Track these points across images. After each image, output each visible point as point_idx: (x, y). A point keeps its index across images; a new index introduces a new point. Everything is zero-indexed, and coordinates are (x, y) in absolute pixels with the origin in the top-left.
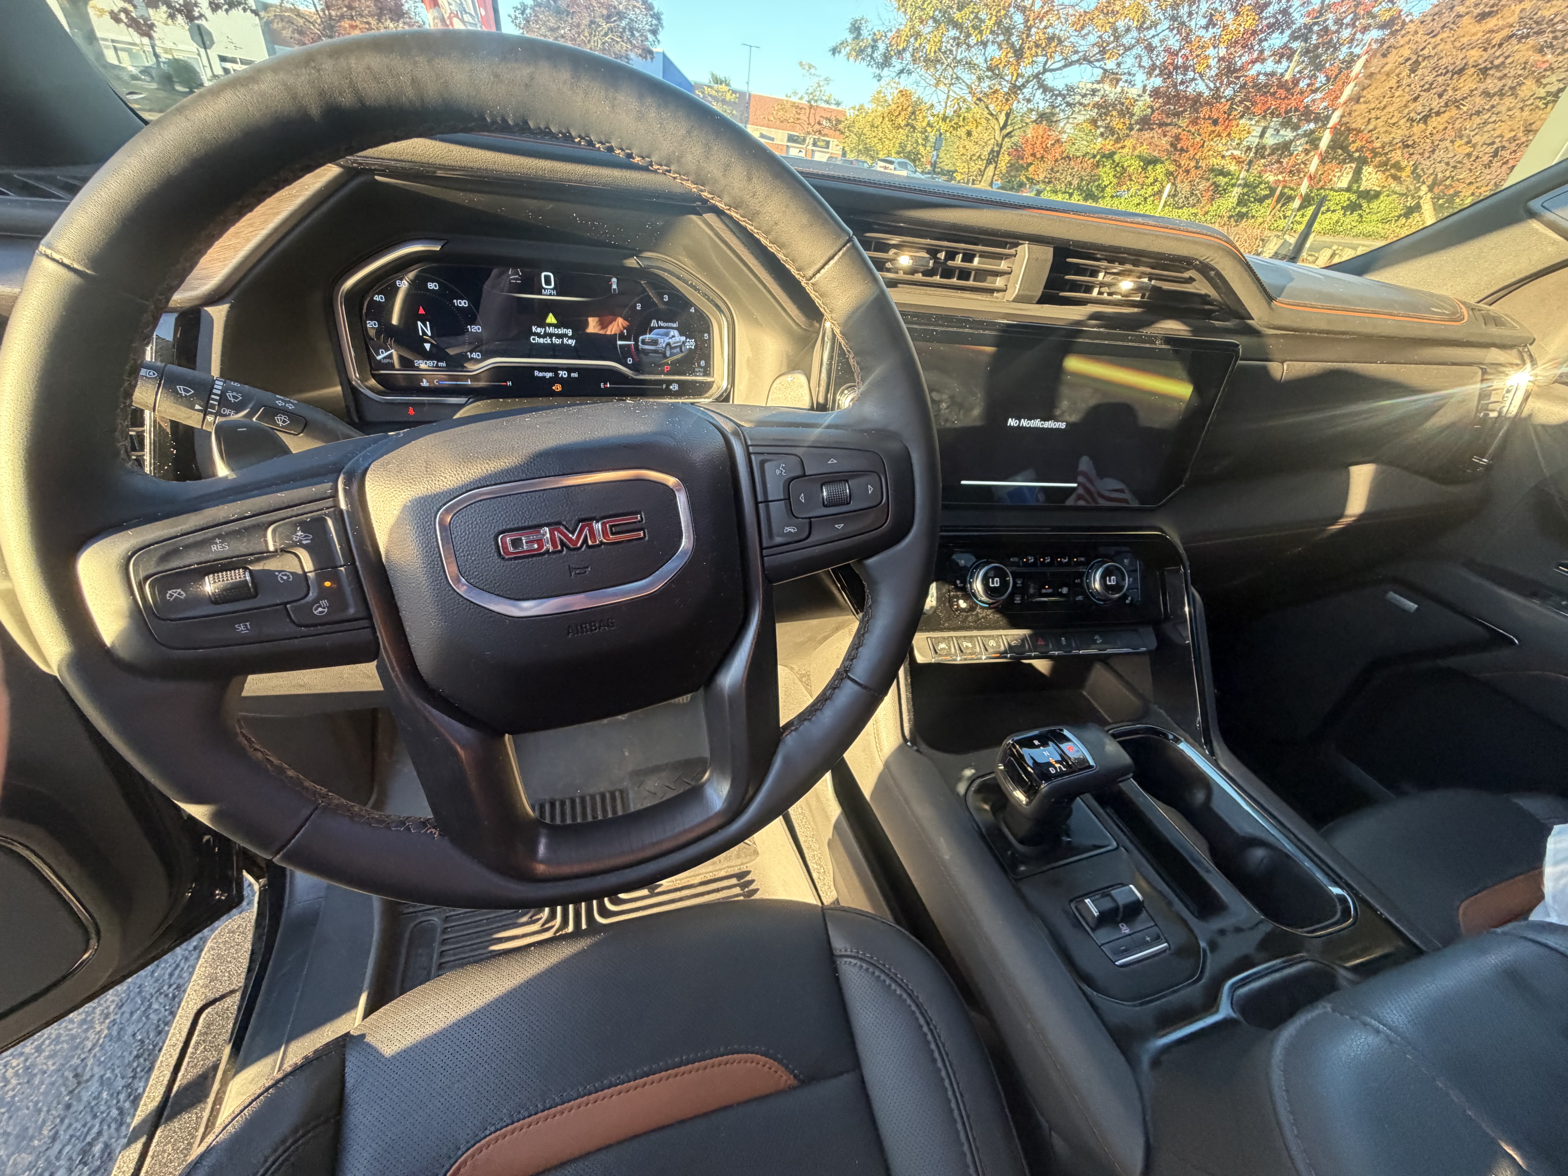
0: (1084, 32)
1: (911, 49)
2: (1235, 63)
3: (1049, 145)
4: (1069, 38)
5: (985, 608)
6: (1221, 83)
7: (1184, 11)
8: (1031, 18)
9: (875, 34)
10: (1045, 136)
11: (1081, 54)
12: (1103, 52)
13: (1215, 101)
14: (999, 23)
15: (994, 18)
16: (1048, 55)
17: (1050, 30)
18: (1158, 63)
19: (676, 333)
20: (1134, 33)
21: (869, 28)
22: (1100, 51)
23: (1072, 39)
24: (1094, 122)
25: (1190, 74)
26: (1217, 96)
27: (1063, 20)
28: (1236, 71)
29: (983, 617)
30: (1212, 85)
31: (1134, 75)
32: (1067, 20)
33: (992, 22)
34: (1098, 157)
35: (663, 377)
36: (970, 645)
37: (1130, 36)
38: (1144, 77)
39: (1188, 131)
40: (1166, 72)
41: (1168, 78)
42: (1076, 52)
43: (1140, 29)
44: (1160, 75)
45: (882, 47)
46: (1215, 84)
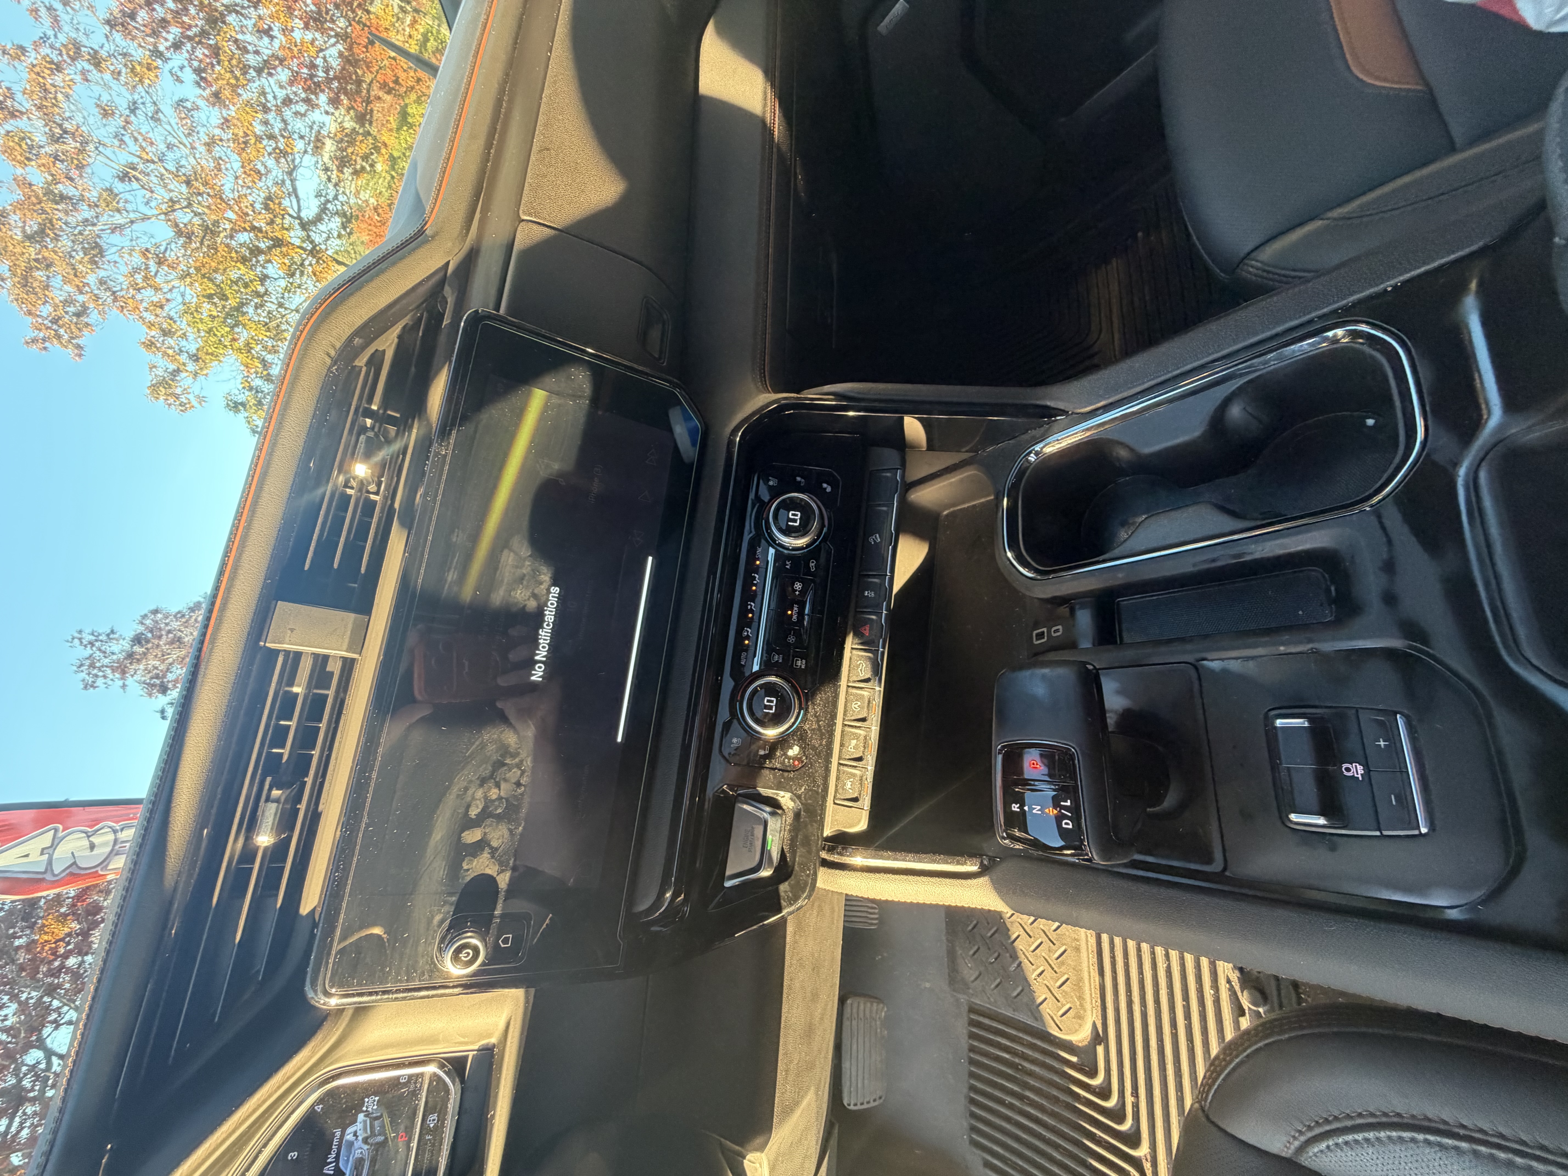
0: (263, 171)
1: (264, 353)
2: (311, 11)
3: (379, 219)
4: (268, 187)
5: (805, 715)
6: (332, 29)
7: (252, 60)
8: (243, 225)
9: (244, 388)
10: (369, 222)
11: (285, 177)
12: (284, 154)
13: (349, 40)
14: (244, 260)
15: (238, 264)
16: (282, 212)
17: (258, 206)
18: (303, 95)
19: (350, 1130)
20: (271, 116)
21: (237, 392)
22: (284, 157)
23: (270, 184)
24: (356, 173)
25: (319, 62)
26: (343, 37)
27: (249, 191)
28: (319, 12)
29: (818, 721)
30: (333, 40)
31: (314, 123)
32: (249, 187)
33: (242, 267)
34: (393, 173)
35: (414, 1145)
36: (852, 745)
37: (272, 121)
38: (317, 111)
39: (377, 73)
40: (314, 88)
41: (320, 86)
42: (283, 181)
43: (266, 110)
44: (316, 94)
45: (258, 382)
46: (332, 37)
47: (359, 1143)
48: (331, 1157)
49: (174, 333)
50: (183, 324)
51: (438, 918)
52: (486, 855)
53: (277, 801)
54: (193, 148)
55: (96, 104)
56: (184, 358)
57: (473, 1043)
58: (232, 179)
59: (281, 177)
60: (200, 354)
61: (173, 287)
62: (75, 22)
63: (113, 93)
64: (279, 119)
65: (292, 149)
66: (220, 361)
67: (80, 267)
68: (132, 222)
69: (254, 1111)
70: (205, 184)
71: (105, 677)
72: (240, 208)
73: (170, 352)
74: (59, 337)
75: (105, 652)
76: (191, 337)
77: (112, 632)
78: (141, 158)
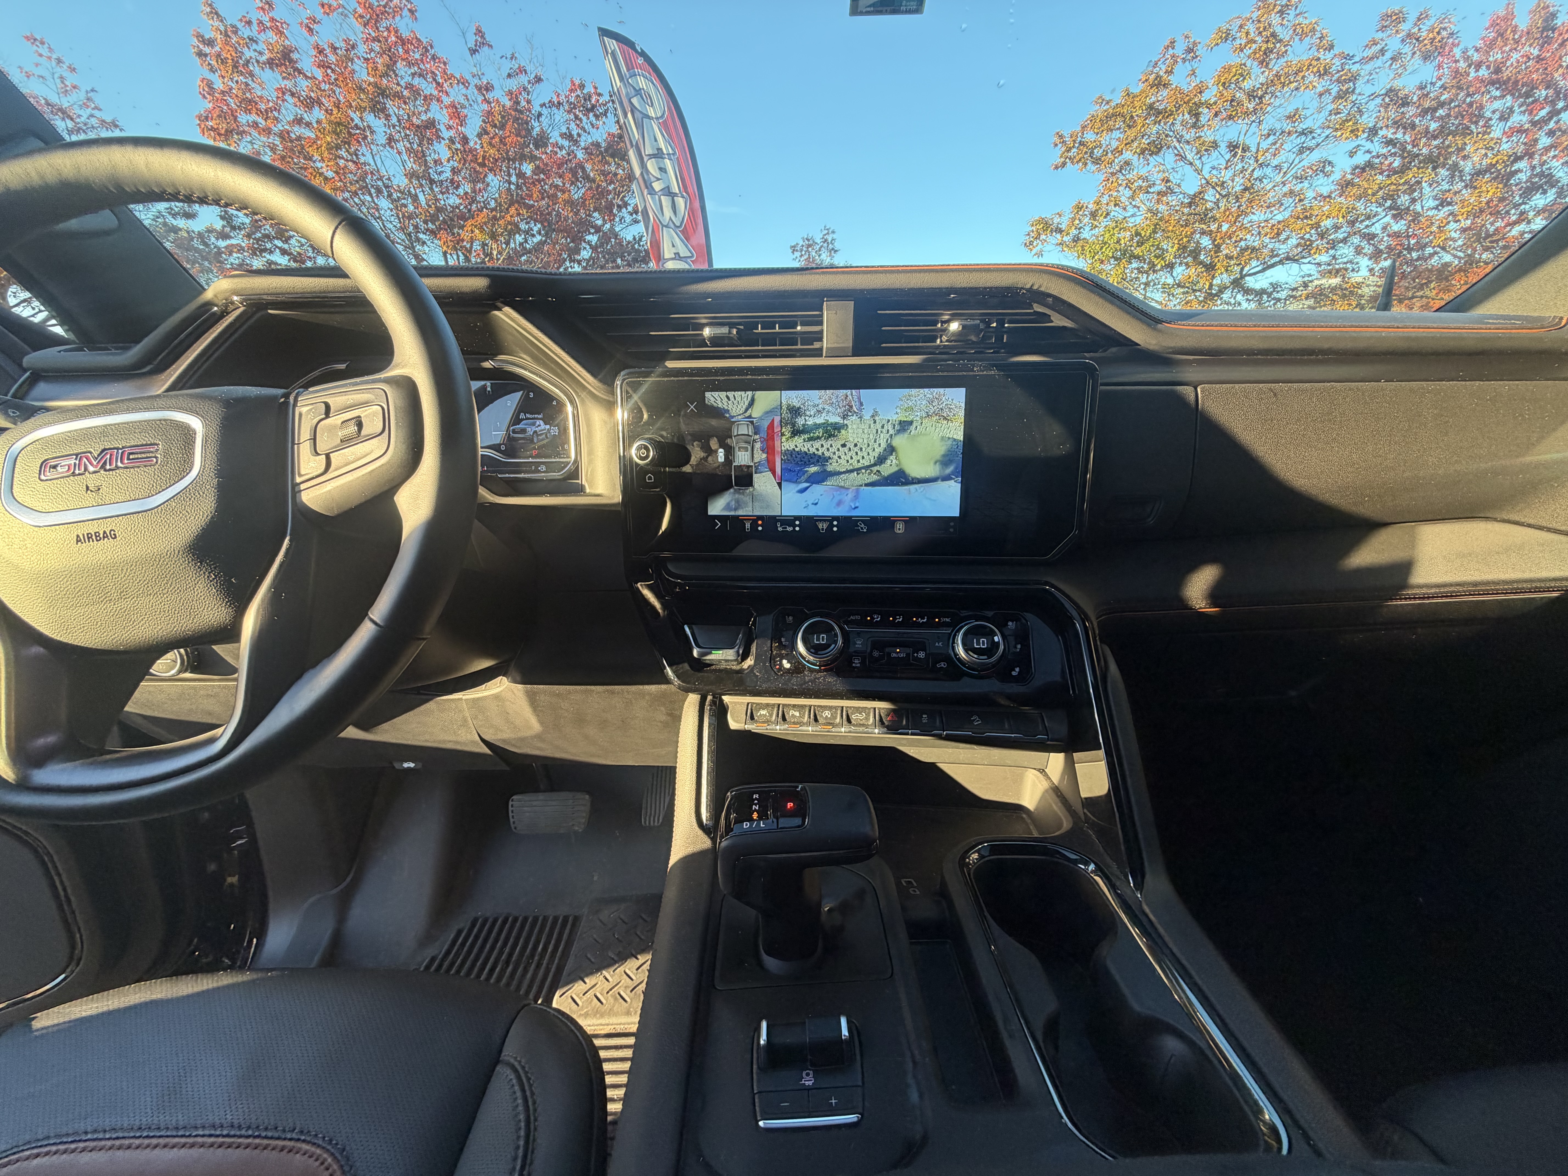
0: (1282, 238)
2: (1487, 230)
4: (1265, 246)
5: (815, 670)
6: (1474, 251)
7: (1403, 199)
8: (1218, 238)
11: (1282, 256)
12: (1308, 249)
14: (1183, 248)
15: (1176, 246)
16: (1243, 263)
17: (1243, 244)
18: (1382, 247)
19: (541, 422)
20: (1345, 229)
22: (1304, 250)
23: (1269, 246)
27: (1256, 233)
30: (1461, 255)
32: (1259, 232)
33: (1175, 248)
35: (531, 460)
36: (797, 714)
37: (1340, 231)
38: (1370, 262)
40: (1396, 253)
41: (1399, 258)
42: (1277, 255)
43: (1351, 223)
44: (1389, 257)
46: (1465, 253)
47: (534, 429)
48: (528, 416)
49: (1095, 220)
50: (1104, 222)
51: (664, 433)
52: (703, 455)
53: (730, 333)
54: (1284, 184)
55: (1298, 109)
56: (1074, 232)
57: (586, 480)
58: (1262, 218)
59: (1280, 252)
60: (1081, 243)
61: (1138, 207)
62: (1378, 70)
63: (1315, 116)
64: (1346, 234)
65: (1315, 253)
66: (1079, 257)
67: (1135, 144)
68: (1191, 164)
69: (564, 361)
70: (1251, 201)
71: (801, 256)
72: (1235, 232)
73: (1077, 222)
74: (1069, 150)
75: (820, 250)
76: (1096, 231)
77: (836, 251)
78: (1257, 153)
